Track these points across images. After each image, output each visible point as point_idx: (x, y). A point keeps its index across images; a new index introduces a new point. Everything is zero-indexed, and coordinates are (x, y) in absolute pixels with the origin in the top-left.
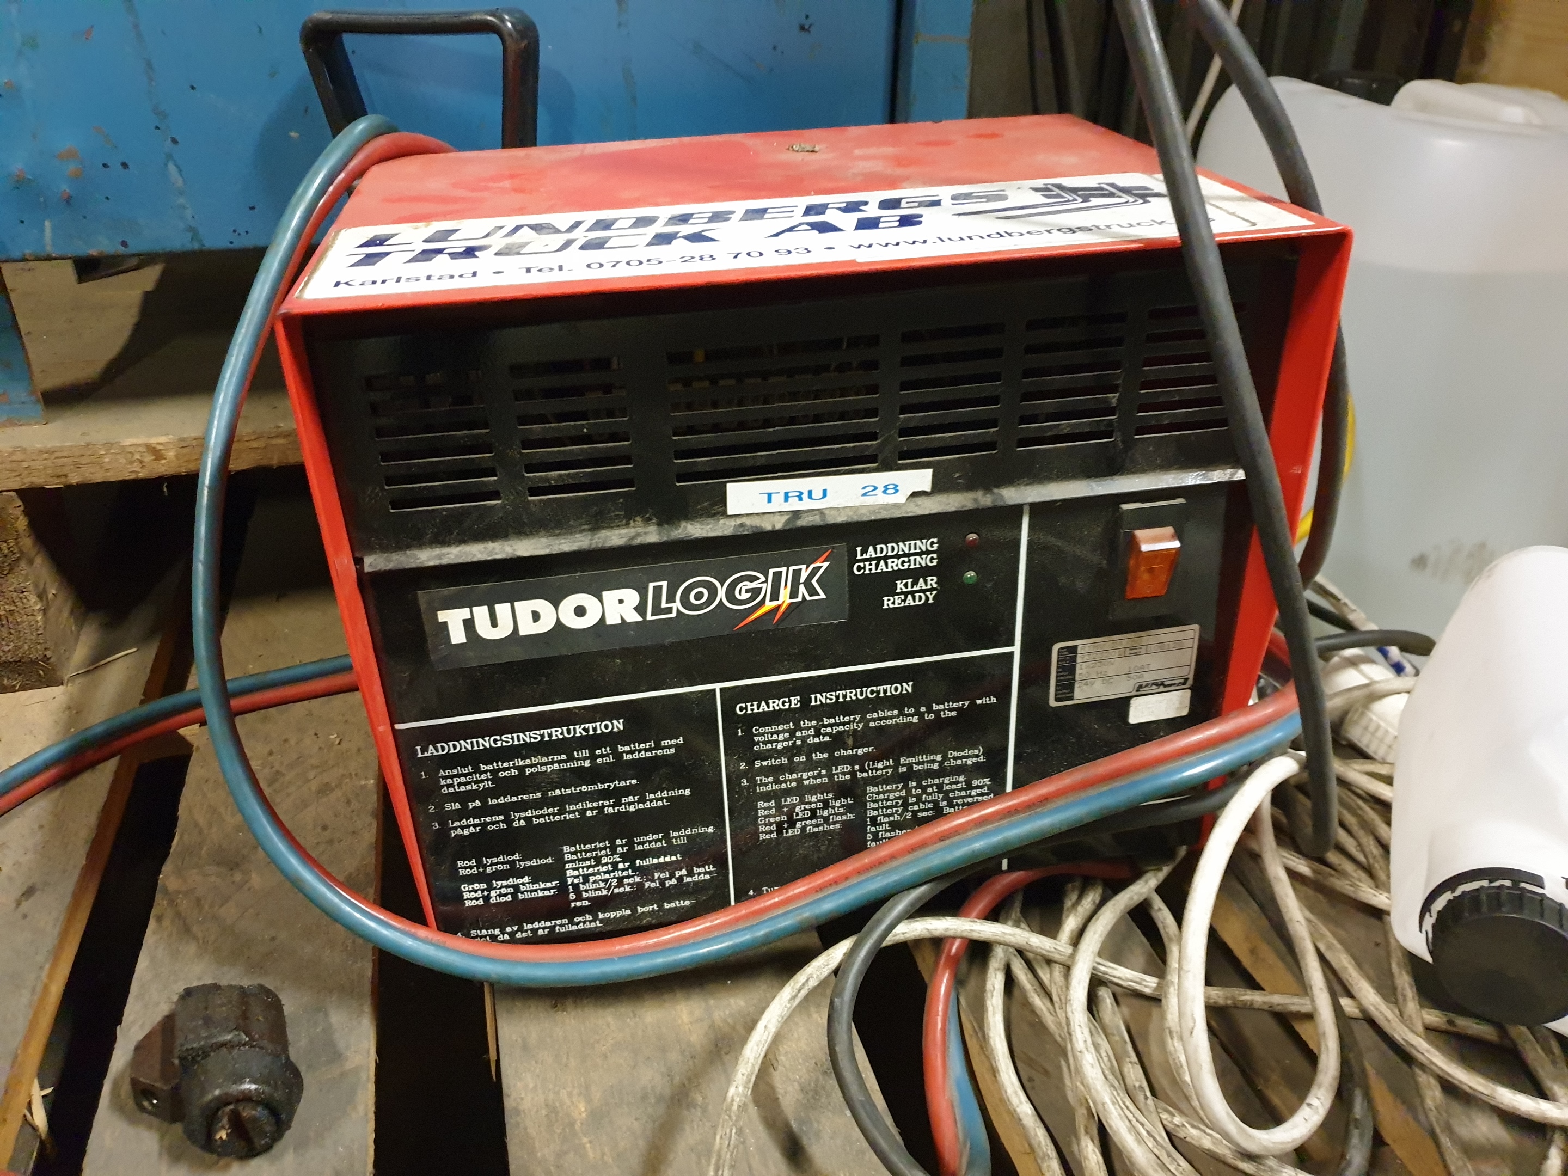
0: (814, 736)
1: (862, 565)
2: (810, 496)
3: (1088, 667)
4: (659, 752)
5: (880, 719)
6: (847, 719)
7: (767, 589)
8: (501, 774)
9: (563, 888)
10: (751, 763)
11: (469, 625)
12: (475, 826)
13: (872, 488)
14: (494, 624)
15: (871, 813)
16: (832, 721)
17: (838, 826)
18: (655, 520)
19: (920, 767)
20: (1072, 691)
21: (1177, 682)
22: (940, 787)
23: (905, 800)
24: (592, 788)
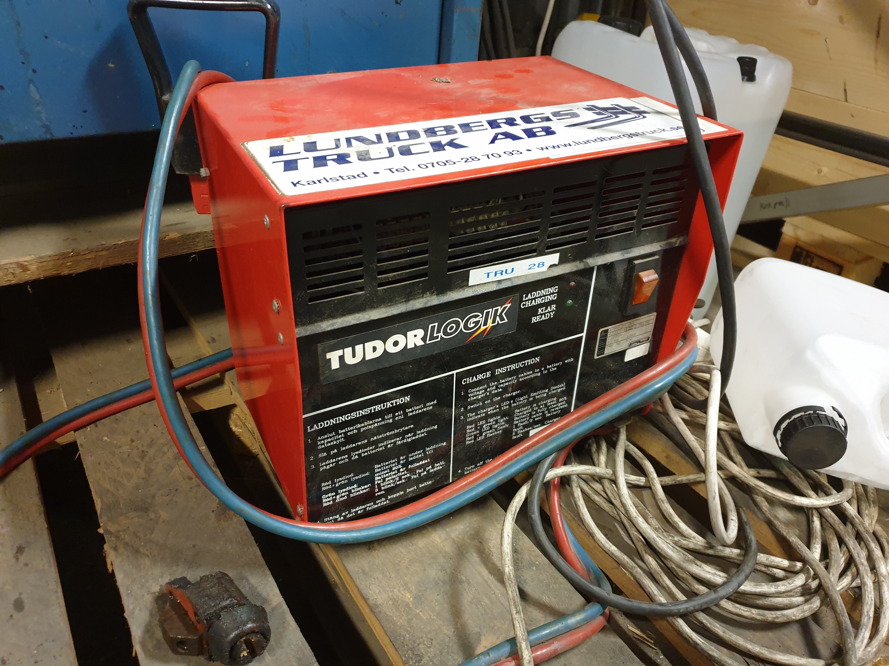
0: (495, 390)
1: (525, 303)
2: (506, 273)
3: (611, 338)
4: (425, 409)
5: (524, 376)
6: (510, 379)
7: (482, 320)
8: (349, 434)
9: (372, 488)
10: (466, 408)
11: (342, 358)
12: (332, 463)
13: (533, 265)
14: (354, 356)
15: (516, 422)
16: (504, 381)
17: (501, 431)
18: (435, 293)
19: (539, 397)
20: (604, 351)
21: (645, 340)
22: (546, 404)
23: (530, 413)
24: (392, 433)
